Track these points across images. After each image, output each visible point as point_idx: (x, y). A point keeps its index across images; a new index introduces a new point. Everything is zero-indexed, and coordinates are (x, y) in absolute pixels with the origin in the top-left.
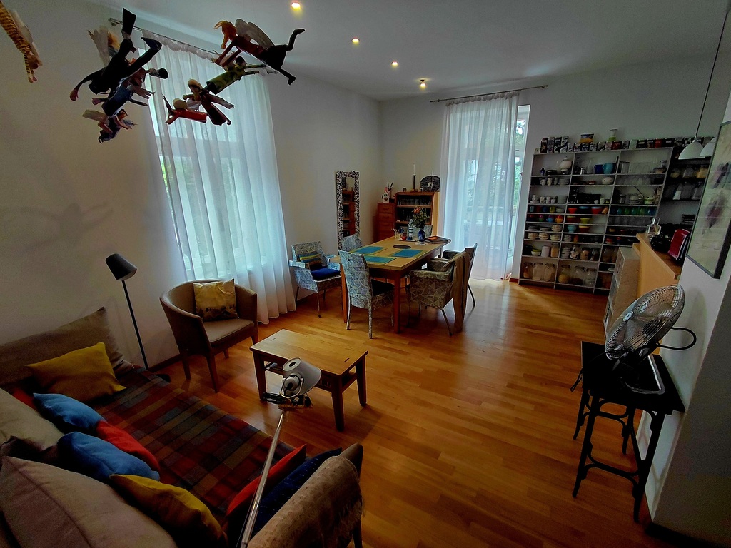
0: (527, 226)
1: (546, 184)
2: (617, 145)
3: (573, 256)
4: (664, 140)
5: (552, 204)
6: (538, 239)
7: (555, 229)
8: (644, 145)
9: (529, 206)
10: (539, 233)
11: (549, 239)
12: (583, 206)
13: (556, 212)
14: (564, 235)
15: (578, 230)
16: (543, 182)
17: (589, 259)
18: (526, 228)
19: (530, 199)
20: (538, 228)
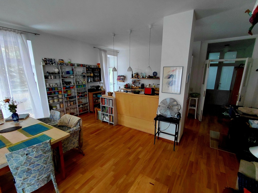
0: (48, 97)
1: (51, 78)
2: (72, 65)
3: (69, 105)
4: (83, 65)
5: (56, 86)
6: (54, 102)
7: (60, 96)
8: (79, 65)
9: (47, 88)
10: (54, 100)
11: (59, 101)
12: (68, 86)
13: (58, 90)
14: (64, 98)
15: (68, 95)
16: (50, 77)
17: (74, 105)
18: (48, 99)
19: (46, 85)
20: (53, 97)
